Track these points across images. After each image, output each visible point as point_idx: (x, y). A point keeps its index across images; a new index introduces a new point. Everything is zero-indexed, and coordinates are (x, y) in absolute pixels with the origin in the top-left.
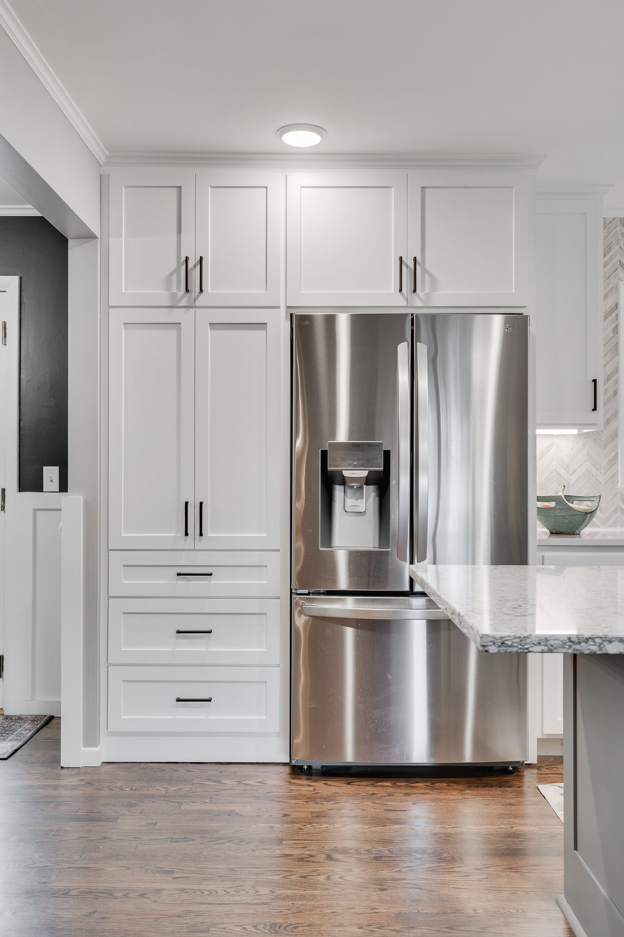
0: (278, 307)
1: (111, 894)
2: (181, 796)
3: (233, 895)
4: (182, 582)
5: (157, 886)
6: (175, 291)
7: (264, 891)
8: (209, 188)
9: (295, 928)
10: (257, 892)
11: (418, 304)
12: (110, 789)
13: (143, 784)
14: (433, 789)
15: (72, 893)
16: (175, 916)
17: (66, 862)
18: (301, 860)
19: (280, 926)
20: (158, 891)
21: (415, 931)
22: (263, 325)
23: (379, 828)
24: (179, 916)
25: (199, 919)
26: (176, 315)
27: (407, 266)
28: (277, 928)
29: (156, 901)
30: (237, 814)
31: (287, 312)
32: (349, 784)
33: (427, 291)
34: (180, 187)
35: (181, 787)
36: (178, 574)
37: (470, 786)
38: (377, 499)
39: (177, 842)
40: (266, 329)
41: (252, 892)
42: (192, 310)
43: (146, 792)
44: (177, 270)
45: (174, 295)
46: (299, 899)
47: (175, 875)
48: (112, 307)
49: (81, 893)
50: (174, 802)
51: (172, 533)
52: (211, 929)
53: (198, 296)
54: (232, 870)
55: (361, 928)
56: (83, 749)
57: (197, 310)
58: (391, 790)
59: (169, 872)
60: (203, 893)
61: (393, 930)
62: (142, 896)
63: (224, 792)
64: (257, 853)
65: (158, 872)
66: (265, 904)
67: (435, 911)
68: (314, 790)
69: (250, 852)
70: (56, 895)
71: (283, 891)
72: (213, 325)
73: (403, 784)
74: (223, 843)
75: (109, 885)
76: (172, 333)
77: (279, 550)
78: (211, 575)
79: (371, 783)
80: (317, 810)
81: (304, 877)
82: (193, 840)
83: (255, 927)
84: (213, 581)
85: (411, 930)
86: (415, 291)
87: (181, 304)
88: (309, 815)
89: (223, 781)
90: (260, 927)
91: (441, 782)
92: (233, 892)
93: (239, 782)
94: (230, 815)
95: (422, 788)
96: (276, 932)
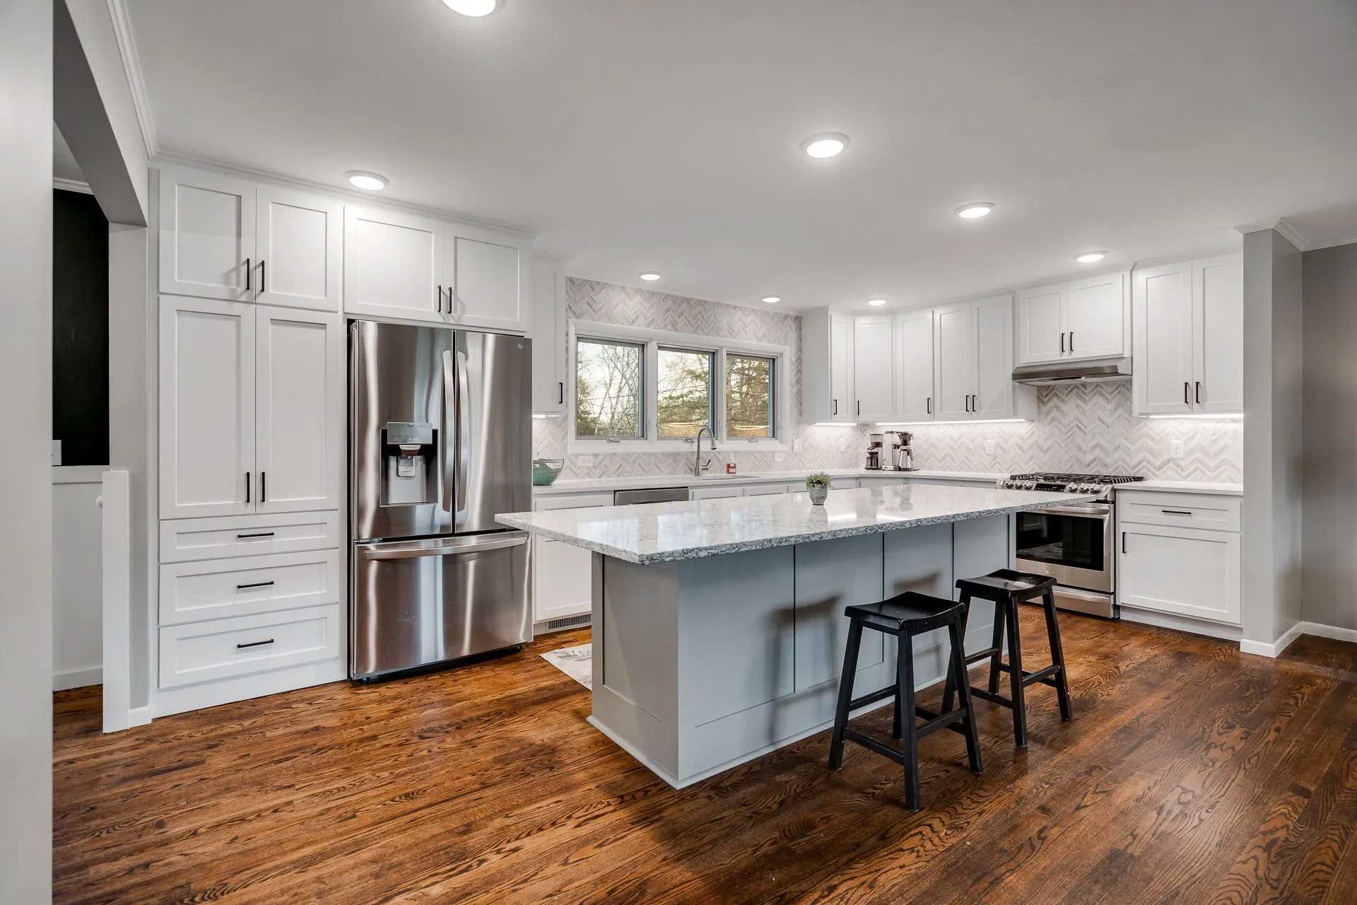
0: (337, 312)
1: (244, 819)
2: (260, 727)
3: (360, 786)
4: (242, 543)
5: (286, 799)
6: (234, 287)
7: (385, 774)
8: (270, 204)
9: (425, 791)
10: (379, 777)
11: (452, 322)
12: (179, 739)
13: (212, 727)
14: (472, 673)
15: (199, 831)
16: (319, 815)
17: (174, 809)
18: (401, 745)
19: (413, 794)
20: (290, 803)
21: (511, 765)
22: (323, 326)
23: (448, 708)
24: (322, 815)
25: (342, 811)
26: (236, 308)
27: (444, 293)
28: (411, 795)
29: (292, 811)
30: (324, 728)
31: (344, 317)
32: (406, 683)
33: (459, 313)
34: (241, 197)
35: (255, 720)
36: (239, 536)
37: (496, 665)
38: (424, 466)
39: (280, 763)
40: (325, 328)
41: (374, 778)
42: (254, 306)
43: (219, 732)
44: (237, 269)
45: (233, 291)
46: (416, 772)
47: (297, 787)
48: (162, 293)
49: (208, 828)
50: (256, 733)
51: (231, 500)
52: (357, 814)
53: (259, 295)
54: (347, 768)
55: (474, 775)
56: (130, 711)
57: (259, 307)
58: (440, 681)
59: (289, 787)
60: (331, 792)
61: (497, 769)
62: (276, 811)
63: (301, 714)
64: (361, 751)
65: (278, 789)
66: (391, 783)
67: (518, 749)
68: (380, 694)
69: (355, 752)
70: (184, 838)
71: (400, 770)
72: (274, 321)
73: (448, 674)
74: (325, 752)
75: (237, 813)
76: (231, 324)
77: (337, 510)
78: (272, 534)
79: (423, 679)
80: (392, 708)
81: (411, 755)
82: (296, 757)
83: (393, 800)
84: (274, 539)
85: (509, 766)
86: (450, 312)
87: (240, 299)
88: (388, 713)
89: (294, 706)
90: (397, 799)
91: (475, 667)
92: (358, 784)
93: (311, 704)
94: (317, 730)
95: (463, 674)
96: (412, 799)
